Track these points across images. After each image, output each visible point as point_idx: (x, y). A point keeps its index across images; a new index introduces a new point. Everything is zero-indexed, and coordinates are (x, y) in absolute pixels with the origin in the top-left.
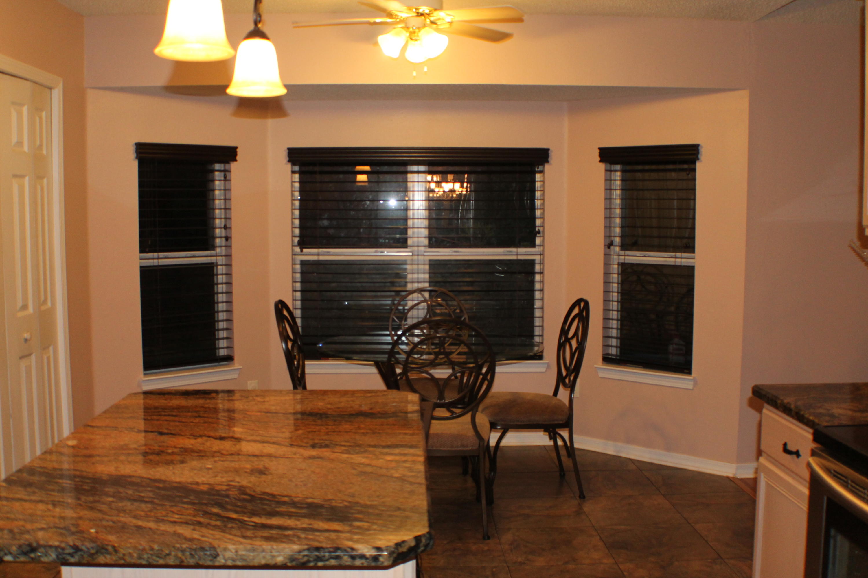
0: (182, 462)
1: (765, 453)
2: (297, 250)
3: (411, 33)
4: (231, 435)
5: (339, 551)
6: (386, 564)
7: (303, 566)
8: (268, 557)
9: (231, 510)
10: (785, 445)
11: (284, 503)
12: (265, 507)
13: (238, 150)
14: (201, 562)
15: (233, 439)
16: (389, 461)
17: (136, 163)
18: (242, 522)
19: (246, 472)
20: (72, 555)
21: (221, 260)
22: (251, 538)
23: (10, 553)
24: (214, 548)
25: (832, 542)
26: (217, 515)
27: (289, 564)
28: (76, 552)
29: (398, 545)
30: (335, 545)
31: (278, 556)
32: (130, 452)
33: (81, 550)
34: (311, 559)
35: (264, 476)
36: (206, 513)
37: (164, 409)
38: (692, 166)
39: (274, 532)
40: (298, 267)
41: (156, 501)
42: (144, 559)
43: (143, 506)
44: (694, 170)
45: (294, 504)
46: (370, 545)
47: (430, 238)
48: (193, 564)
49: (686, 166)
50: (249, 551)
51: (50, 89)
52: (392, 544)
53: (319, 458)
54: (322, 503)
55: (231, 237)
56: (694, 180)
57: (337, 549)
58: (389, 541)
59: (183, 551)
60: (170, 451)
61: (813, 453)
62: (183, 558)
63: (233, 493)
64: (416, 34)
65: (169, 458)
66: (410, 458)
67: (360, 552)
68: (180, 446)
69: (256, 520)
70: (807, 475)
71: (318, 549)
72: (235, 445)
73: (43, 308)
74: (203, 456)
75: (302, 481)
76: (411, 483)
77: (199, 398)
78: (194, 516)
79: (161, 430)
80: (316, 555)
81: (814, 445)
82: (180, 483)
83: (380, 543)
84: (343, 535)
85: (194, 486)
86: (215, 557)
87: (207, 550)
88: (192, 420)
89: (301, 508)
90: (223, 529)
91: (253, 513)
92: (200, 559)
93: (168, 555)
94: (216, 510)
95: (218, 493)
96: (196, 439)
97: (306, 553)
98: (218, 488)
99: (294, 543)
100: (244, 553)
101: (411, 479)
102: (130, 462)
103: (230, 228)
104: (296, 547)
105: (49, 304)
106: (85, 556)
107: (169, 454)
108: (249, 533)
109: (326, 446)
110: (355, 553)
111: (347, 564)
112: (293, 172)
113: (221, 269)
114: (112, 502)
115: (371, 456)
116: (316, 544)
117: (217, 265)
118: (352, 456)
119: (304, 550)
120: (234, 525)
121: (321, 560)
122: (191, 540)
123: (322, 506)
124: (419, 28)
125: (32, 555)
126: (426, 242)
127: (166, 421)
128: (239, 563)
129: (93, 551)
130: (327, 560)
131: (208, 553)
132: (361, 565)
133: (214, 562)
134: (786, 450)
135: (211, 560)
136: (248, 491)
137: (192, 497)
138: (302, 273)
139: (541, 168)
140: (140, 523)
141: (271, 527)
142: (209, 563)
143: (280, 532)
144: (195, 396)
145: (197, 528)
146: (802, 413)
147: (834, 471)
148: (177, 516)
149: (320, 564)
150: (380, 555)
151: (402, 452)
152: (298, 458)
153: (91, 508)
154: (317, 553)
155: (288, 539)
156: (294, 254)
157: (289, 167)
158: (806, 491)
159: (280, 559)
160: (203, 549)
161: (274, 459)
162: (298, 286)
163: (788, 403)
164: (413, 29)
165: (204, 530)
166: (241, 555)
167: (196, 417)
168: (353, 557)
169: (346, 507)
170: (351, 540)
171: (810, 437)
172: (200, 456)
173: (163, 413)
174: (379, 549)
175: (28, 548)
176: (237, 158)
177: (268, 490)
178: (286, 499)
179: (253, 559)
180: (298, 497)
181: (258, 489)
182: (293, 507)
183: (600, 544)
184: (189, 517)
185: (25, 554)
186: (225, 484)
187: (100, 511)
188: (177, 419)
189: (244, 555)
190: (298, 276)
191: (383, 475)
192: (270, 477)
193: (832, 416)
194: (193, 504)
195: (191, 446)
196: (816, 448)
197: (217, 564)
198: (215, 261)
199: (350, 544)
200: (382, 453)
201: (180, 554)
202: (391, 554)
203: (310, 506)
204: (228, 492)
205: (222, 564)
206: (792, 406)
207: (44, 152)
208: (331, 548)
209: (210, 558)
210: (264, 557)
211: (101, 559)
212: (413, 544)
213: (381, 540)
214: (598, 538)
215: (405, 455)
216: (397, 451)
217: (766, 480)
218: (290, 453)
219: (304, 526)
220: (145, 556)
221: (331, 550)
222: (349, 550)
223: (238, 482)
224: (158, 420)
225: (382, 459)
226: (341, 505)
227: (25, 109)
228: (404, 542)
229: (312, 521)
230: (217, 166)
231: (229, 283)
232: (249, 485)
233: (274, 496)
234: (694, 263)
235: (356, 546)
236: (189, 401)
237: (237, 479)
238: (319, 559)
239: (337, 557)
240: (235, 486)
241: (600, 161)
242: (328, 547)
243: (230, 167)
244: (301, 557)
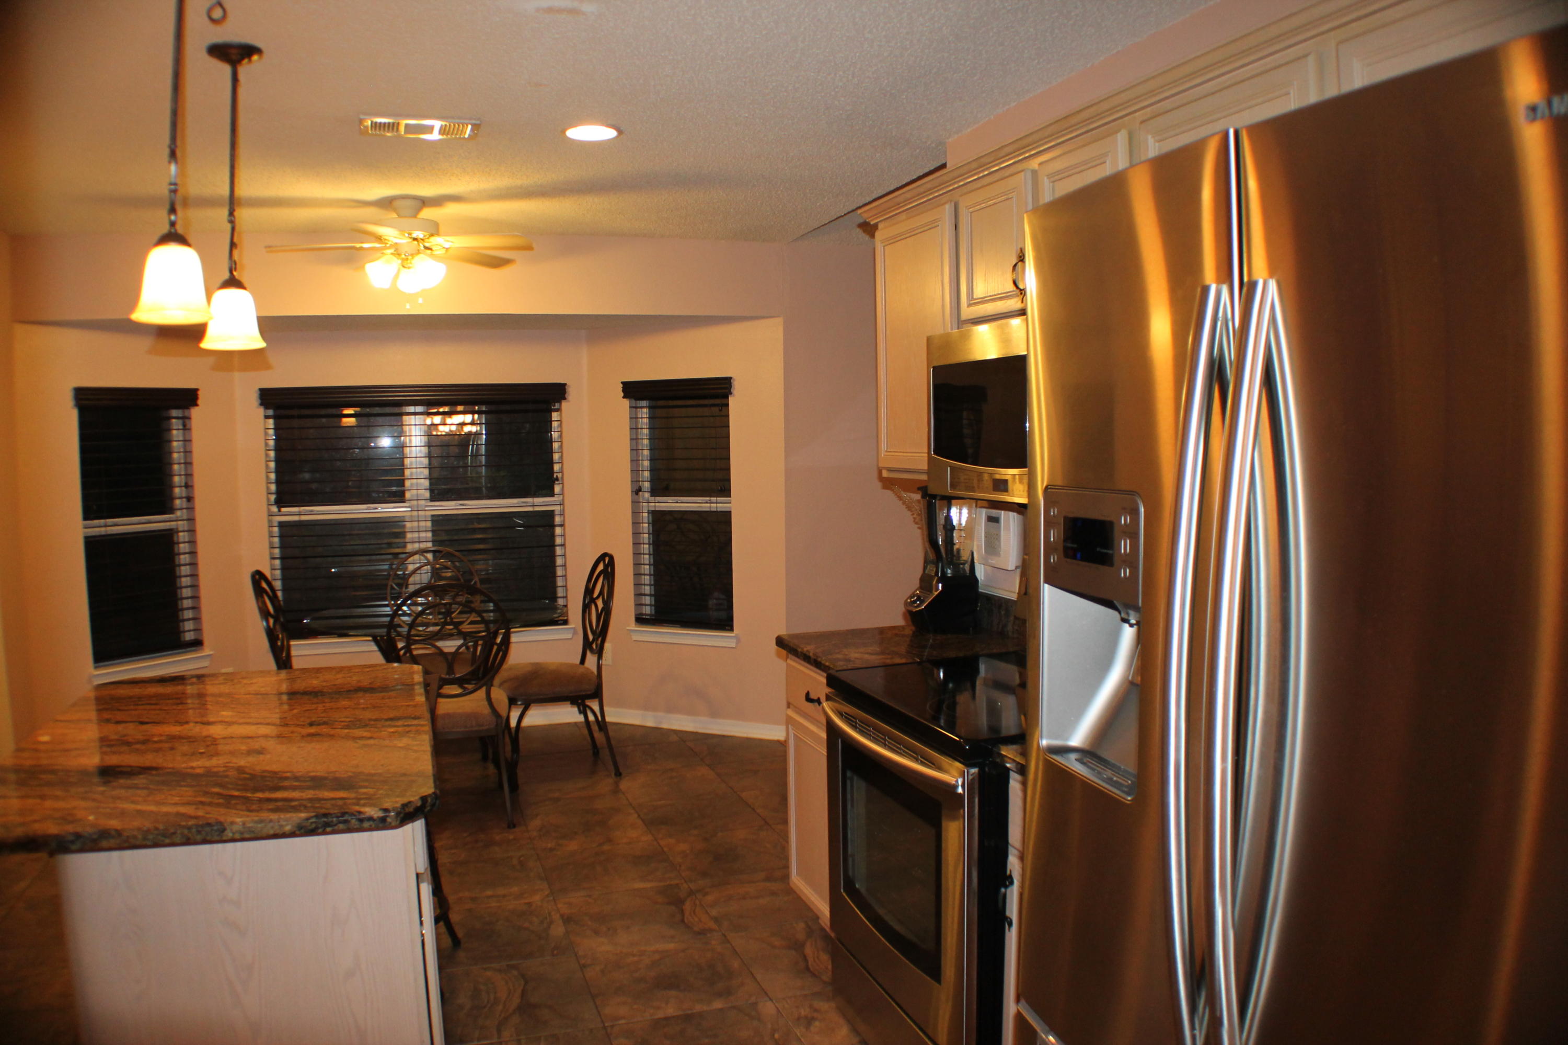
0: (172, 749)
1: (793, 705)
2: (275, 509)
3: (403, 260)
4: (220, 719)
5: (347, 815)
6: (393, 824)
7: (312, 832)
8: (277, 827)
9: (233, 789)
10: (808, 694)
11: (286, 778)
12: (268, 783)
13: (200, 393)
14: (209, 838)
15: (223, 723)
16: (393, 732)
18: (247, 798)
19: (242, 753)
20: (73, 842)
21: (182, 525)
22: (258, 811)
24: (221, 823)
25: (848, 783)
26: (218, 794)
27: (297, 832)
29: (404, 806)
30: (343, 811)
31: (287, 825)
32: (112, 743)
33: (82, 837)
34: (320, 826)
35: (261, 756)
36: (206, 793)
37: (140, 698)
38: (724, 401)
39: (280, 804)
40: (276, 529)
41: (151, 786)
43: (139, 792)
44: (727, 405)
45: (296, 778)
46: (377, 807)
47: (431, 491)
48: (200, 840)
49: (717, 401)
50: (256, 822)
52: (399, 805)
53: (319, 734)
54: (326, 775)
55: (193, 498)
56: (727, 416)
57: (343, 814)
58: (396, 802)
59: (189, 828)
60: (156, 739)
61: (828, 698)
62: (190, 835)
63: (232, 773)
64: (409, 261)
65: (156, 746)
66: (413, 728)
67: (367, 815)
68: (166, 734)
69: (260, 795)
70: (824, 722)
71: (325, 815)
72: (226, 729)
74: (193, 742)
75: (303, 758)
76: (416, 751)
77: (178, 685)
78: (195, 797)
79: (141, 720)
80: (324, 821)
81: (828, 690)
82: (173, 768)
83: (387, 805)
84: (349, 801)
85: (189, 770)
86: (223, 832)
87: (213, 826)
88: (174, 707)
89: (305, 781)
90: (227, 806)
91: (256, 790)
92: (207, 835)
93: (174, 833)
94: (217, 790)
95: (216, 774)
96: (182, 725)
97: (314, 820)
98: (215, 770)
99: (301, 812)
100: (251, 825)
101: (415, 748)
102: (114, 753)
103: (192, 486)
104: (303, 815)
106: (89, 842)
107: (156, 742)
108: (254, 807)
109: (325, 723)
110: (362, 816)
111: (355, 827)
112: (266, 417)
113: (183, 536)
114: (105, 791)
115: (372, 729)
116: (323, 811)
117: (178, 532)
118: (351, 731)
119: (312, 817)
120: (238, 802)
121: (330, 825)
122: (196, 818)
123: (325, 778)
124: (412, 255)
126: (427, 494)
127: (145, 709)
128: (247, 836)
130: (336, 825)
131: (215, 828)
132: (368, 827)
133: (221, 836)
134: (808, 699)
135: (218, 835)
136: (247, 770)
137: (189, 780)
138: (281, 536)
139: (556, 406)
140: (139, 807)
141: (276, 800)
142: (216, 838)
143: (286, 804)
144: (172, 682)
145: (200, 806)
146: (819, 659)
147: (845, 713)
148: (177, 798)
149: (329, 829)
150: (387, 816)
151: (406, 723)
152: (297, 737)
153: (83, 799)
154: (325, 820)
155: (296, 809)
156: (271, 515)
157: (261, 411)
158: (824, 735)
159: (288, 828)
160: (209, 825)
161: (270, 739)
162: (277, 552)
163: (807, 651)
164: (405, 255)
165: (208, 809)
166: (249, 827)
167: (178, 704)
168: (361, 821)
169: (350, 777)
170: (358, 804)
171: (824, 681)
172: (190, 742)
173: (140, 703)
174: (386, 810)
176: (199, 402)
177: (268, 768)
178: (288, 774)
179: (261, 830)
180: (301, 772)
181: (258, 768)
182: (296, 781)
183: (639, 822)
184: (190, 799)
186: (222, 765)
187: (94, 800)
188: (158, 707)
189: (252, 827)
190: (276, 540)
191: (387, 746)
192: (268, 756)
193: (849, 660)
194: (192, 786)
195: (177, 733)
196: (829, 692)
198: (174, 527)
199: (357, 808)
200: (383, 726)
201: (186, 831)
202: (398, 814)
203: (313, 779)
204: (226, 773)
205: (229, 838)
206: (811, 654)
208: (338, 813)
209: (217, 833)
210: (272, 828)
211: (104, 843)
212: (419, 804)
213: (387, 802)
214: (636, 815)
215: (408, 726)
216: (400, 723)
217: (793, 731)
218: (286, 732)
219: (310, 796)
220: (151, 837)
221: (339, 815)
222: (355, 813)
223: (236, 763)
224: (136, 710)
225: (385, 731)
226: (345, 776)
228: (410, 802)
229: (317, 792)
230: (174, 413)
231: (193, 553)
232: (248, 765)
233: (275, 773)
234: (730, 508)
235: (362, 809)
236: (168, 688)
237: (235, 760)
238: (327, 825)
239: (346, 822)
240: (233, 767)
241: (624, 397)
242: (335, 813)
243: (190, 413)
244: (309, 824)
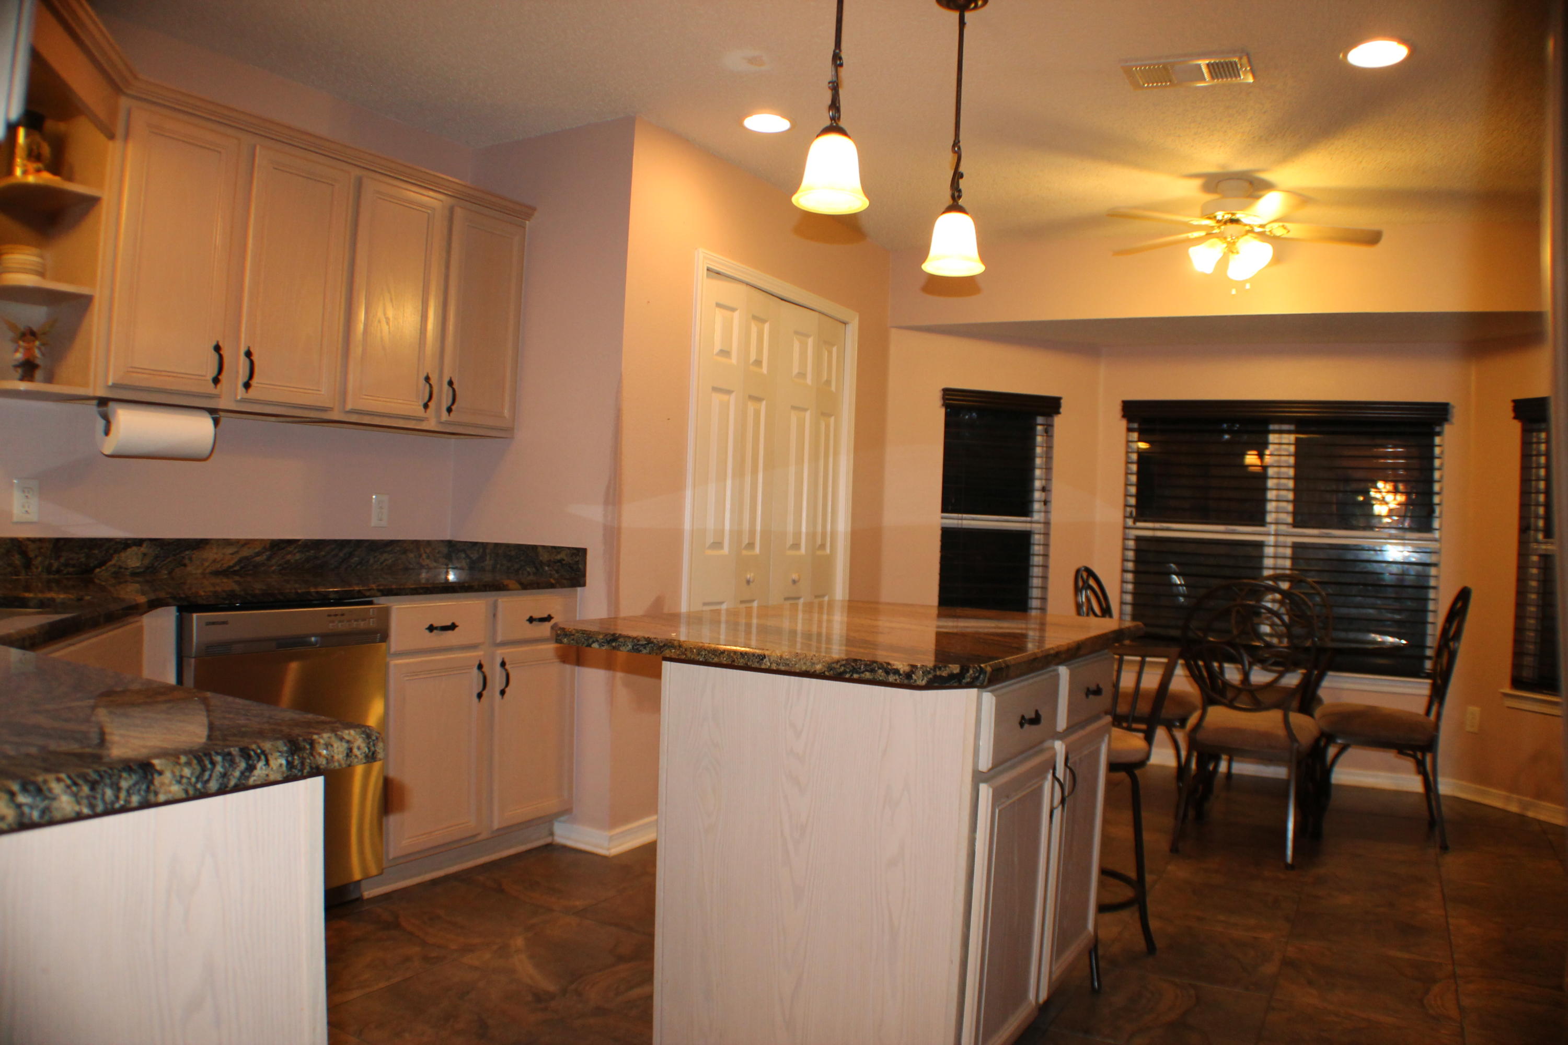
2: (1130, 522)
3: (1230, 244)
7: (838, 677)
8: (809, 664)
13: (1062, 401)
17: (942, 411)
21: (1037, 527)
23: (597, 641)
27: (827, 673)
28: (648, 644)
29: (937, 667)
31: (817, 664)
33: (652, 643)
34: (848, 670)
40: (1131, 544)
42: (702, 655)
47: (1295, 514)
48: (742, 664)
51: (845, 323)
55: (1050, 502)
57: (875, 664)
64: (1235, 246)
67: (895, 667)
71: (855, 661)
73: (819, 553)
80: (854, 668)
86: (762, 660)
92: (748, 660)
97: (844, 663)
100: (787, 657)
103: (1050, 491)
105: (828, 551)
106: (655, 648)
110: (889, 668)
111: (881, 679)
112: (1129, 430)
113: (1037, 538)
116: (855, 657)
117: (1034, 533)
119: (842, 660)
121: (857, 673)
124: (1237, 238)
125: (614, 644)
126: (1289, 519)
128: (782, 668)
129: (661, 644)
130: (863, 672)
132: (894, 681)
133: (760, 665)
135: (758, 662)
138: (1137, 551)
139: (1438, 429)
142: (756, 665)
149: (856, 676)
150: (913, 674)
154: (853, 664)
156: (1126, 528)
157: (1123, 424)
159: (819, 667)
162: (1130, 566)
164: (1231, 239)
166: (785, 659)
168: (888, 674)
174: (914, 667)
175: (611, 638)
176: (1061, 410)
179: (796, 664)
183: (1439, 896)
185: (609, 642)
190: (1131, 555)
197: (763, 667)
198: (1028, 529)
199: (888, 660)
205: (767, 667)
207: (833, 388)
208: (868, 661)
209: (758, 660)
213: (920, 660)
214: (1440, 889)
220: (703, 653)
227: (810, 341)
230: (1040, 420)
231: (1046, 556)
235: (891, 661)
238: (854, 670)
239: (872, 671)
241: (1515, 418)
242: (864, 660)
243: (1053, 421)
244: (838, 666)
